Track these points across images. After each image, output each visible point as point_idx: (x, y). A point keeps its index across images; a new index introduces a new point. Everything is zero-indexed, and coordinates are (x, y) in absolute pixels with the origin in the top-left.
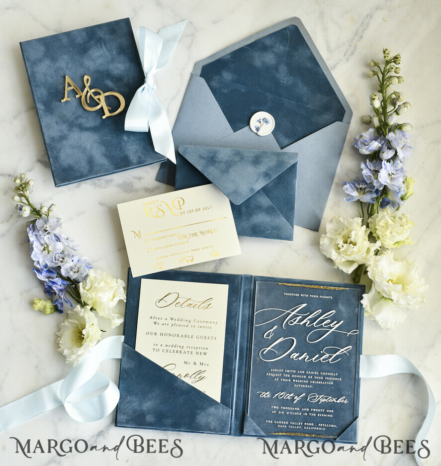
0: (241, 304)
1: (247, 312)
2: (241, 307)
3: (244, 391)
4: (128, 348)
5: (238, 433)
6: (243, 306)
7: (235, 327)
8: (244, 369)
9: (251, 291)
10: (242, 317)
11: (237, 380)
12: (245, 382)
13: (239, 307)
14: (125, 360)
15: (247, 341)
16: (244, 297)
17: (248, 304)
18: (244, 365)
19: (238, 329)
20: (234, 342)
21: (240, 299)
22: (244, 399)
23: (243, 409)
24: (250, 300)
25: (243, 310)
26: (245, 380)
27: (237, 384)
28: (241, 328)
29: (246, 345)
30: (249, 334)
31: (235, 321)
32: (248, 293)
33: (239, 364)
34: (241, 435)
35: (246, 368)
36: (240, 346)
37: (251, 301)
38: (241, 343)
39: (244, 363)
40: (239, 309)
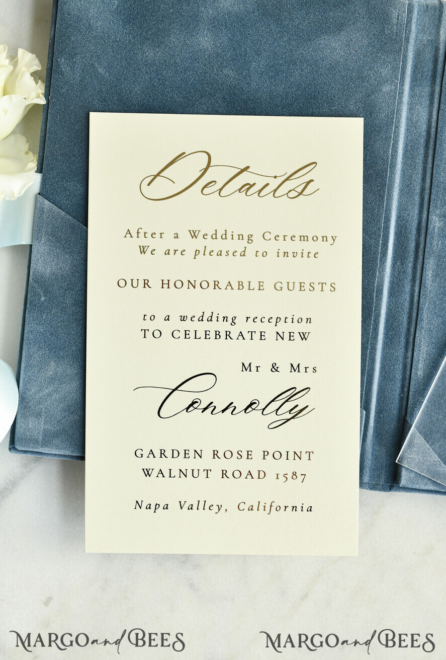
0: (407, 87)
1: (423, 114)
2: (406, 98)
3: (405, 358)
4: (50, 210)
5: (382, 482)
6: (412, 96)
7: (385, 161)
8: (408, 288)
9: (437, 49)
10: (407, 130)
11: (387, 321)
12: (408, 330)
13: (401, 97)
14: (40, 250)
15: (421, 205)
16: (415, 68)
17: (427, 90)
18: (410, 277)
19: (393, 166)
20: (380, 205)
21: (403, 73)
22: (404, 379)
23: (400, 409)
24: (434, 77)
25: (411, 109)
26: (409, 323)
27: (386, 334)
28: (404, 163)
29: (416, 217)
30: (428, 181)
31: (387, 139)
32: (428, 56)
33: (393, 275)
34: (391, 488)
35: (413, 286)
36: (399, 217)
37: (438, 81)
38: (401, 209)
39: (410, 270)
40: (400, 102)
